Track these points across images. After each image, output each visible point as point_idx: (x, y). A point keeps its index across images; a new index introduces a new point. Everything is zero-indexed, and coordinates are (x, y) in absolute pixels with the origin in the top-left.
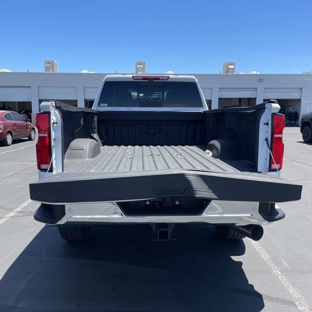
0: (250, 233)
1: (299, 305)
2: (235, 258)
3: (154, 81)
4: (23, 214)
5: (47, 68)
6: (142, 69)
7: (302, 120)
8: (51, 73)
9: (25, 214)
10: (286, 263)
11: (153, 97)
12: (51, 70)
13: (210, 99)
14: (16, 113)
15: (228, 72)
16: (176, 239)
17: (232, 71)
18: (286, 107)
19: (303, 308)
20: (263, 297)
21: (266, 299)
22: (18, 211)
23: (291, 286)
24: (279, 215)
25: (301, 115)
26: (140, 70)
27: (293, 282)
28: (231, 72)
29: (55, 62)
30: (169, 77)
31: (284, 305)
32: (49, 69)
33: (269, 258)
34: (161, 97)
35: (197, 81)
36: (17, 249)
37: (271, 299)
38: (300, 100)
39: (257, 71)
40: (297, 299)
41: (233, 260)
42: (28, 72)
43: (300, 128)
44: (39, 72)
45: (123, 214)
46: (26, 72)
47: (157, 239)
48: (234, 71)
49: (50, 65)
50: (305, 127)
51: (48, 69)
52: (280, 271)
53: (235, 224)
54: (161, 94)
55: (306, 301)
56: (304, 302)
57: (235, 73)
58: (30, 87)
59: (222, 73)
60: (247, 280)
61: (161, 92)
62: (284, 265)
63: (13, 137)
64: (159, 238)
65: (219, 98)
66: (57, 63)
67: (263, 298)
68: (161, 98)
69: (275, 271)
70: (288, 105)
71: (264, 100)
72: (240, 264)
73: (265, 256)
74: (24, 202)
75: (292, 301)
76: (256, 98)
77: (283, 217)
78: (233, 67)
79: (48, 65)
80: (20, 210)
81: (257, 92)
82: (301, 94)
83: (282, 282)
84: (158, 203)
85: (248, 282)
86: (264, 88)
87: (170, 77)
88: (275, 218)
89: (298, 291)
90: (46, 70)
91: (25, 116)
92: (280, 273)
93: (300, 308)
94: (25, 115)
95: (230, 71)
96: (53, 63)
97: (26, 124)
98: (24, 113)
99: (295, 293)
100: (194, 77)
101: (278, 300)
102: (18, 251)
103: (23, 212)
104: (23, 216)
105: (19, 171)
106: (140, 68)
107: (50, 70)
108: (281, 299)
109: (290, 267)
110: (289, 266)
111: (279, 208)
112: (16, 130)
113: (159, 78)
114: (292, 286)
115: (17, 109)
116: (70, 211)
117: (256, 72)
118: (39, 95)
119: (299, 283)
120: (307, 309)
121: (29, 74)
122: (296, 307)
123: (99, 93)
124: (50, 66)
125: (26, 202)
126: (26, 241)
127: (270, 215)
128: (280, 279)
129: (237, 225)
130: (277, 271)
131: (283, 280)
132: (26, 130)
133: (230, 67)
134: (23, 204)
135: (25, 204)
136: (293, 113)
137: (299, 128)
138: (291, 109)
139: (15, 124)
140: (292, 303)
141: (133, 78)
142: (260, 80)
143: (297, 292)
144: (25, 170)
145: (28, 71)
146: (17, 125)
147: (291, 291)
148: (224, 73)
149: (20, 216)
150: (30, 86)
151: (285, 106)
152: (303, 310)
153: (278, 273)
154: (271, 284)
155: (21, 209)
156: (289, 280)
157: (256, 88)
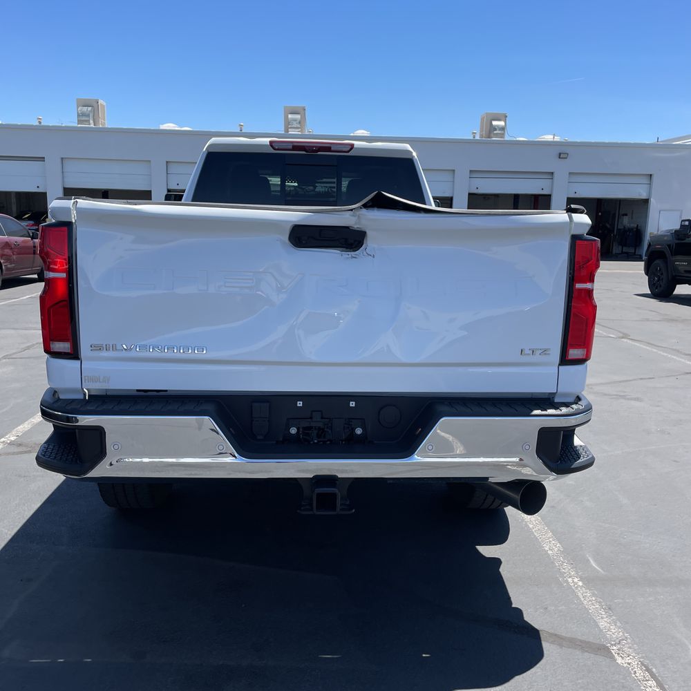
0: (517, 497)
1: (618, 654)
2: (487, 551)
3: (319, 153)
4: (20, 449)
5: (82, 117)
6: (300, 122)
7: (649, 245)
8: (92, 128)
9: (24, 449)
10: (595, 561)
11: (317, 190)
12: (91, 122)
13: (451, 195)
14: (12, 220)
15: (492, 135)
16: (354, 511)
17: (499, 132)
18: (617, 215)
19: (627, 660)
20: (541, 636)
21: (547, 641)
22: (9, 442)
23: (604, 613)
24: (580, 461)
25: (648, 234)
26: (295, 125)
27: (608, 603)
28: (497, 135)
29: (101, 102)
30: (352, 146)
31: (586, 654)
32: (87, 119)
33: (559, 550)
34: (333, 189)
35: (416, 157)
36: (3, 528)
37: (558, 639)
38: (646, 202)
39: (554, 135)
40: (614, 641)
41: (482, 554)
42: (38, 124)
43: (643, 263)
44: (63, 125)
45: (236, 455)
46: (35, 124)
47: (312, 510)
48: (503, 134)
49: (90, 108)
50: (655, 262)
51: (84, 118)
52: (581, 579)
53: (487, 479)
54: (334, 183)
55: (633, 645)
56: (630, 648)
57: (507, 138)
58: (42, 159)
59: (478, 137)
60: (509, 598)
61: (335, 180)
62: (592, 566)
63: (4, 272)
64: (317, 508)
65: (470, 194)
66: (105, 104)
67: (542, 639)
68: (334, 192)
69: (570, 580)
70: (622, 212)
71: (568, 199)
72: (497, 562)
73: (552, 547)
74: (23, 422)
75: (604, 645)
76: (550, 195)
77: (589, 464)
78: (502, 123)
79: (85, 109)
80: (13, 438)
81: (553, 183)
82: (650, 188)
83: (585, 602)
84: (315, 432)
85: (511, 603)
86: (570, 173)
87: (355, 146)
88: (572, 467)
89: (618, 624)
90: (79, 122)
91: (33, 225)
92: (580, 584)
93: (619, 660)
94: (32, 222)
95: (495, 132)
96: (95, 105)
97: (34, 243)
98: (29, 219)
99: (611, 627)
100: (408, 147)
101: (573, 643)
102: (6, 531)
103: (20, 445)
104: (21, 453)
105: (14, 351)
106: (295, 120)
107: (88, 121)
108: (581, 641)
109: (604, 571)
110: (602, 569)
111: (582, 444)
112: (10, 256)
113: (330, 148)
114: (606, 613)
115: (14, 208)
116: (116, 447)
117: (552, 137)
118: (63, 178)
119: (620, 605)
120: (635, 663)
121: (41, 129)
122: (612, 657)
123: (194, 176)
124: (90, 111)
125: (29, 421)
126: (25, 511)
127: (560, 459)
128: (581, 597)
129: (490, 480)
130: (576, 580)
131: (588, 599)
132: (34, 257)
133: (495, 123)
134: (21, 426)
135: (26, 426)
136: (630, 230)
137: (641, 265)
138: (626, 222)
139: (7, 242)
140: (604, 649)
141: (271, 146)
142: (560, 154)
143: (615, 625)
144: (28, 348)
145: (40, 123)
146: (13, 246)
147: (603, 624)
148: (481, 136)
149: (14, 453)
150: (44, 158)
151: (614, 214)
152: (625, 665)
153: (576, 583)
154: (560, 608)
155: (15, 438)
156: (599, 600)
157: (552, 173)
